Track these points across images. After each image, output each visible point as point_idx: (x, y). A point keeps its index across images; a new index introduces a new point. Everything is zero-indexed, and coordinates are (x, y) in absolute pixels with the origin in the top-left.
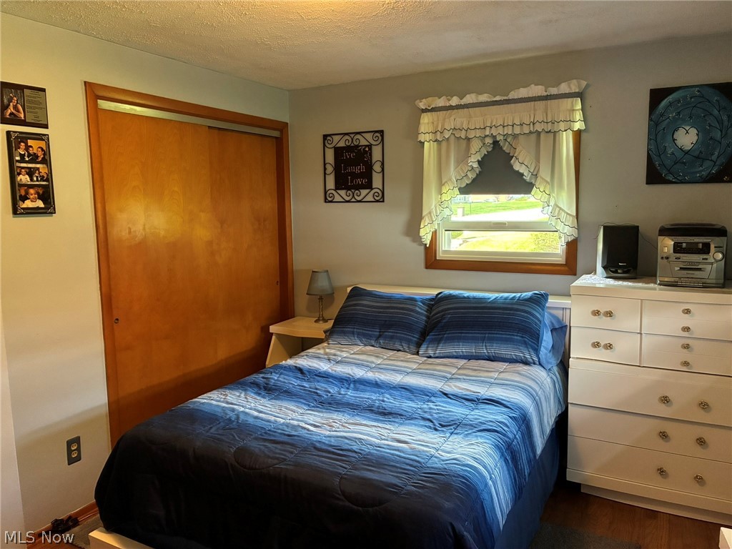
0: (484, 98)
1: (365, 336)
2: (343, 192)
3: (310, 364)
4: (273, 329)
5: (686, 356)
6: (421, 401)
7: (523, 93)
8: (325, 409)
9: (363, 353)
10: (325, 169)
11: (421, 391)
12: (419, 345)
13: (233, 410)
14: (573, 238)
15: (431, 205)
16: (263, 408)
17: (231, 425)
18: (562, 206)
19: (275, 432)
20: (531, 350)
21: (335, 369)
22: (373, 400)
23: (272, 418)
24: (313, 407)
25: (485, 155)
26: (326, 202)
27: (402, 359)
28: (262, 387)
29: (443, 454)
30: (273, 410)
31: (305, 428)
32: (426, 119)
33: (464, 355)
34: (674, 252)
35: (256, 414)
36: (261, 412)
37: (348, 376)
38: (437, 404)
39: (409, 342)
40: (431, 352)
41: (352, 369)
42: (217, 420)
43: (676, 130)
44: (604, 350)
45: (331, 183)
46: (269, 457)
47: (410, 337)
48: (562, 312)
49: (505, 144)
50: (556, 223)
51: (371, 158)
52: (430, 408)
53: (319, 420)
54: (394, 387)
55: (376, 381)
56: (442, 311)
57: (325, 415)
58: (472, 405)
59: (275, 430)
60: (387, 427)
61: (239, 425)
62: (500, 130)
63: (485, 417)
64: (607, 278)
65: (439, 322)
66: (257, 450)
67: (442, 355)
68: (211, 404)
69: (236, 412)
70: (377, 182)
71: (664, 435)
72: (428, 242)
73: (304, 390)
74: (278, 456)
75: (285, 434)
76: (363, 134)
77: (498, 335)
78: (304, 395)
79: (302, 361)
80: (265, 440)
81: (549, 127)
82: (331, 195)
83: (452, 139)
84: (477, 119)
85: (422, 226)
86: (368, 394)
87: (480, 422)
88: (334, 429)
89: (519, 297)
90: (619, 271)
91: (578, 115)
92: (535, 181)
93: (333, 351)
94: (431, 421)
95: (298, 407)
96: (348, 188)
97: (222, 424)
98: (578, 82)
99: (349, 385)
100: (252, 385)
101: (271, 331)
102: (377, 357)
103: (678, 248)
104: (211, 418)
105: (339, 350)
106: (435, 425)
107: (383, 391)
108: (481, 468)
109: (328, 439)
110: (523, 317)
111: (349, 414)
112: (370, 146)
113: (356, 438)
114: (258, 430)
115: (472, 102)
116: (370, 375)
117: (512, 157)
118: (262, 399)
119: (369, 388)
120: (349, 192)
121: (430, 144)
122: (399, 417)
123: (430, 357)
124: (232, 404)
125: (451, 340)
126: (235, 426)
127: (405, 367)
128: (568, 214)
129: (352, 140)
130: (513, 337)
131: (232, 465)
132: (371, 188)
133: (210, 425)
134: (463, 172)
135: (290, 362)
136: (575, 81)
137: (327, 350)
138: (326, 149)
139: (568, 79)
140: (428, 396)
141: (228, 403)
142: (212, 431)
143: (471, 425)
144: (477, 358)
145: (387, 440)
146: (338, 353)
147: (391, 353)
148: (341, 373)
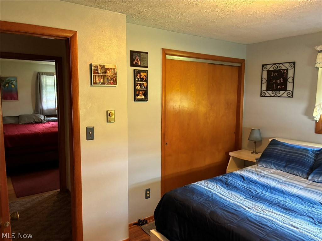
1: (278, 165)
2: (270, 92)
3: (248, 175)
4: (231, 154)
8: (254, 200)
9: (276, 173)
10: (262, 81)
11: (308, 200)
12: (308, 174)
13: (211, 192)
16: (224, 193)
17: (209, 199)
19: (229, 207)
21: (260, 179)
22: (281, 201)
23: (228, 200)
24: (248, 197)
26: (261, 96)
27: (298, 180)
28: (224, 183)
30: (228, 195)
31: (243, 208)
32: (320, 56)
35: (221, 196)
36: (223, 195)
37: (267, 184)
39: (303, 172)
40: (315, 179)
41: (269, 181)
42: (203, 195)
45: (264, 87)
46: (225, 219)
47: (303, 169)
51: (287, 75)
52: (313, 211)
53: (251, 205)
54: (292, 195)
55: (282, 190)
57: (254, 203)
59: (229, 206)
60: (288, 217)
61: (213, 200)
66: (220, 214)
68: (201, 187)
69: (212, 193)
70: (289, 87)
72: (318, 120)
73: (244, 188)
74: (229, 219)
75: (233, 209)
76: (283, 64)
78: (244, 190)
79: (244, 173)
80: (224, 210)
82: (264, 93)
85: (315, 111)
86: (277, 196)
88: (258, 211)
93: (259, 170)
94: (313, 219)
95: (241, 196)
96: (273, 90)
97: (205, 198)
99: (268, 189)
100: (220, 181)
101: (230, 155)
102: (284, 177)
104: (201, 194)
106: (315, 221)
107: (286, 196)
109: (255, 216)
111: (267, 206)
112: (287, 70)
113: (270, 219)
114: (221, 204)
116: (279, 186)
118: (224, 189)
119: (278, 193)
120: (274, 92)
122: (294, 212)
123: (315, 182)
124: (210, 189)
126: (211, 200)
127: (299, 185)
129: (277, 67)
131: (208, 218)
132: (286, 91)
133: (200, 197)
135: (238, 172)
137: (257, 169)
138: (263, 71)
140: (312, 204)
141: (208, 188)
142: (201, 200)
145: (287, 224)
146: (263, 171)
147: (292, 176)
148: (263, 182)
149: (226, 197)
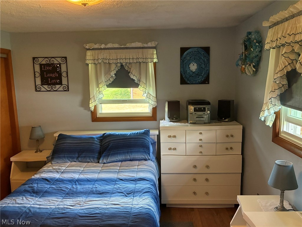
0: (116, 46)
1: (71, 157)
2: (46, 86)
3: (49, 176)
5: (201, 149)
6: (113, 184)
7: (133, 45)
8: (71, 197)
9: (73, 166)
10: (35, 75)
11: (110, 180)
12: (99, 159)
13: (25, 207)
14: (155, 106)
15: (94, 93)
16: (40, 202)
17: (29, 215)
18: (150, 93)
20: (147, 154)
21: (63, 176)
22: (92, 188)
23: (48, 207)
24: (65, 197)
25: (117, 71)
26: (36, 91)
27: (92, 166)
28: (32, 192)
29: (135, 206)
30: (45, 202)
31: (68, 208)
32: (89, 53)
33: (120, 160)
34: (194, 111)
35: (38, 206)
36: (40, 205)
37: (72, 178)
38: (121, 184)
39: (93, 158)
40: (105, 161)
41: (72, 175)
42: (19, 214)
43: (190, 64)
44: (173, 151)
45: (39, 81)
46: (60, 226)
47: (94, 155)
48: (153, 136)
49: (126, 67)
50: (149, 100)
51: (61, 70)
52: (119, 187)
53: (72, 202)
54: (97, 180)
55: (87, 179)
56: (108, 142)
57: (74, 200)
58: (134, 182)
59: (54, 212)
60: (106, 199)
61: (33, 214)
62: (124, 61)
63: (143, 187)
64: (170, 122)
65: (108, 147)
66: (52, 224)
67: (110, 161)
68: (9, 206)
69: (27, 208)
70: (64, 81)
71: (195, 180)
72: (93, 110)
73: (55, 189)
74: (63, 224)
75: (60, 213)
76: (56, 58)
77: (134, 150)
78: (56, 192)
79: (44, 175)
80: (52, 218)
81: (144, 61)
82: (39, 88)
83: (102, 63)
84: (113, 55)
85: (90, 103)
86: (87, 185)
87: (142, 189)
88: (81, 205)
89: (140, 132)
90: (174, 119)
91: (155, 56)
92: (139, 83)
93: (57, 167)
94: (123, 193)
95: (57, 198)
96: (48, 84)
97: (24, 215)
98: (155, 43)
99: (76, 183)
100: (25, 192)
101: (11, 160)
102: (80, 167)
103: (195, 110)
104: (15, 214)
105: (60, 166)
106: (125, 194)
107: (93, 183)
108: (151, 208)
109: (82, 210)
110: (143, 141)
111: (85, 197)
112: (60, 64)
113: (96, 207)
114: (45, 214)
115: (110, 47)
116: (82, 176)
117: (129, 72)
118: (36, 198)
119: (86, 183)
120: (49, 86)
121: (92, 65)
122: (108, 194)
123: (105, 163)
124: (22, 204)
125: (114, 154)
127: (96, 170)
128: (153, 96)
129: (50, 61)
130: (140, 150)
132: (62, 85)
133: (17, 217)
134: (108, 78)
135: (37, 176)
136: (153, 42)
137: (54, 167)
138: (35, 64)
139: (151, 41)
140: (114, 182)
141: (19, 204)
143: (139, 191)
144: (125, 161)
145: (109, 205)
146: (60, 168)
147: (86, 164)
148: (67, 178)
149: (45, 205)
